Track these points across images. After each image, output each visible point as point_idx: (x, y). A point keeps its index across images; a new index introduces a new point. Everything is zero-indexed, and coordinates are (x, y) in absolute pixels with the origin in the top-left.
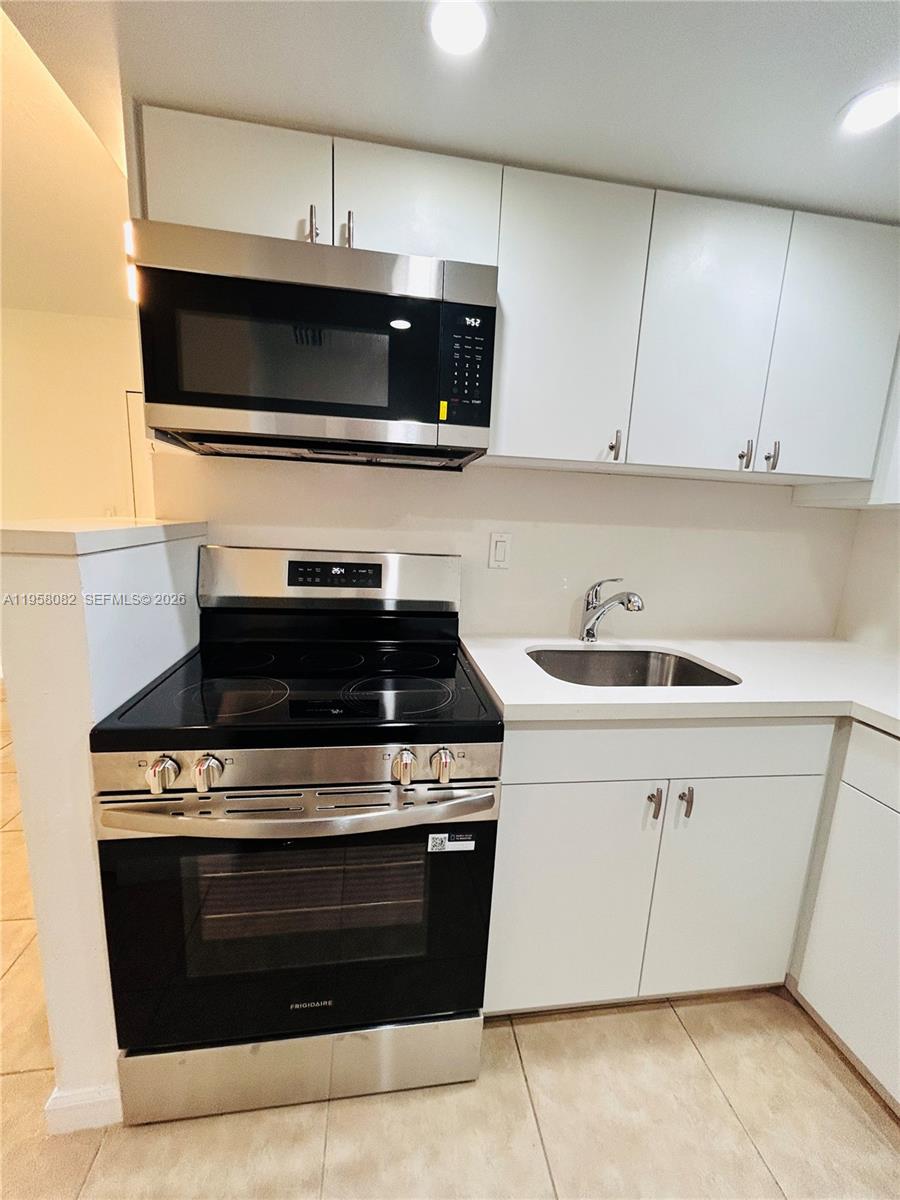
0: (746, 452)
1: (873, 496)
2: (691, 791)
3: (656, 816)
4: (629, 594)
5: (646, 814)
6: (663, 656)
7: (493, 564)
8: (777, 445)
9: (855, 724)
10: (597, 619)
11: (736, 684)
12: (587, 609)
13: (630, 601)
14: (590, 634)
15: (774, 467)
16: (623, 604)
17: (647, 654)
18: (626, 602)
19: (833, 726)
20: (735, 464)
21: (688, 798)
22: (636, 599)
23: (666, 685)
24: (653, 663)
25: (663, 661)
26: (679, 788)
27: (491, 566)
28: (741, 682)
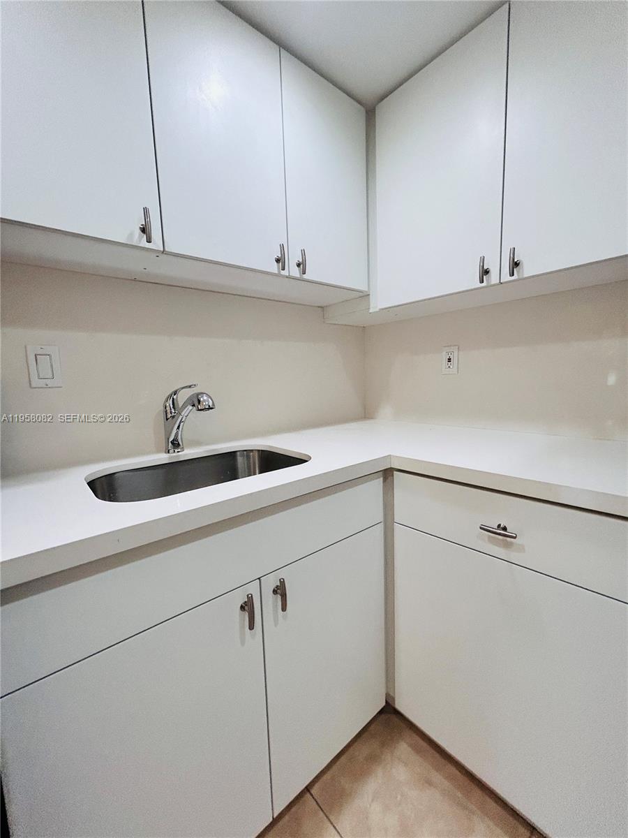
0: (280, 256)
1: (372, 305)
2: (282, 582)
3: (251, 627)
4: (198, 394)
5: (242, 627)
6: (247, 453)
7: (36, 382)
8: (303, 253)
9: (395, 472)
10: (178, 428)
11: (307, 461)
12: (167, 419)
13: (199, 401)
14: (176, 444)
15: (304, 273)
16: (194, 405)
17: (232, 455)
18: (196, 403)
19: (382, 479)
20: (274, 268)
21: (280, 590)
22: (205, 398)
23: (255, 474)
24: (240, 460)
25: (248, 457)
26: (271, 583)
27: (33, 385)
28: (310, 458)
